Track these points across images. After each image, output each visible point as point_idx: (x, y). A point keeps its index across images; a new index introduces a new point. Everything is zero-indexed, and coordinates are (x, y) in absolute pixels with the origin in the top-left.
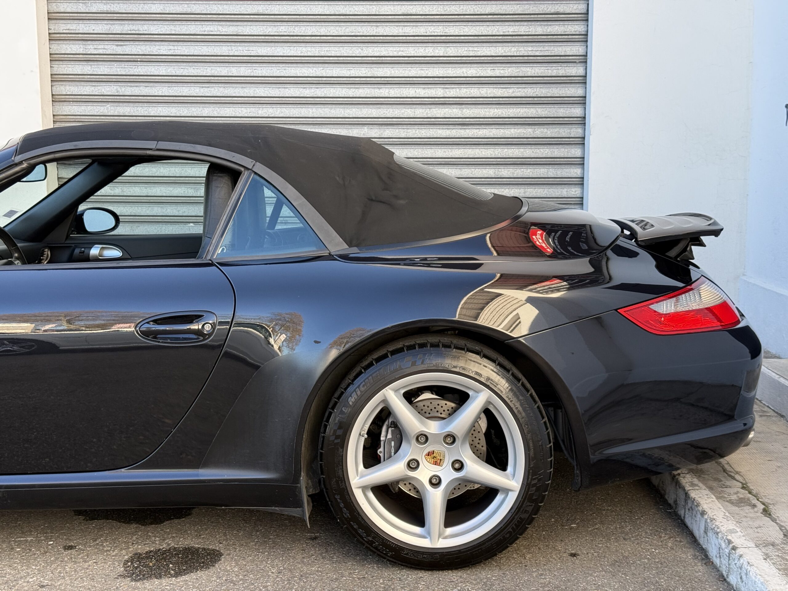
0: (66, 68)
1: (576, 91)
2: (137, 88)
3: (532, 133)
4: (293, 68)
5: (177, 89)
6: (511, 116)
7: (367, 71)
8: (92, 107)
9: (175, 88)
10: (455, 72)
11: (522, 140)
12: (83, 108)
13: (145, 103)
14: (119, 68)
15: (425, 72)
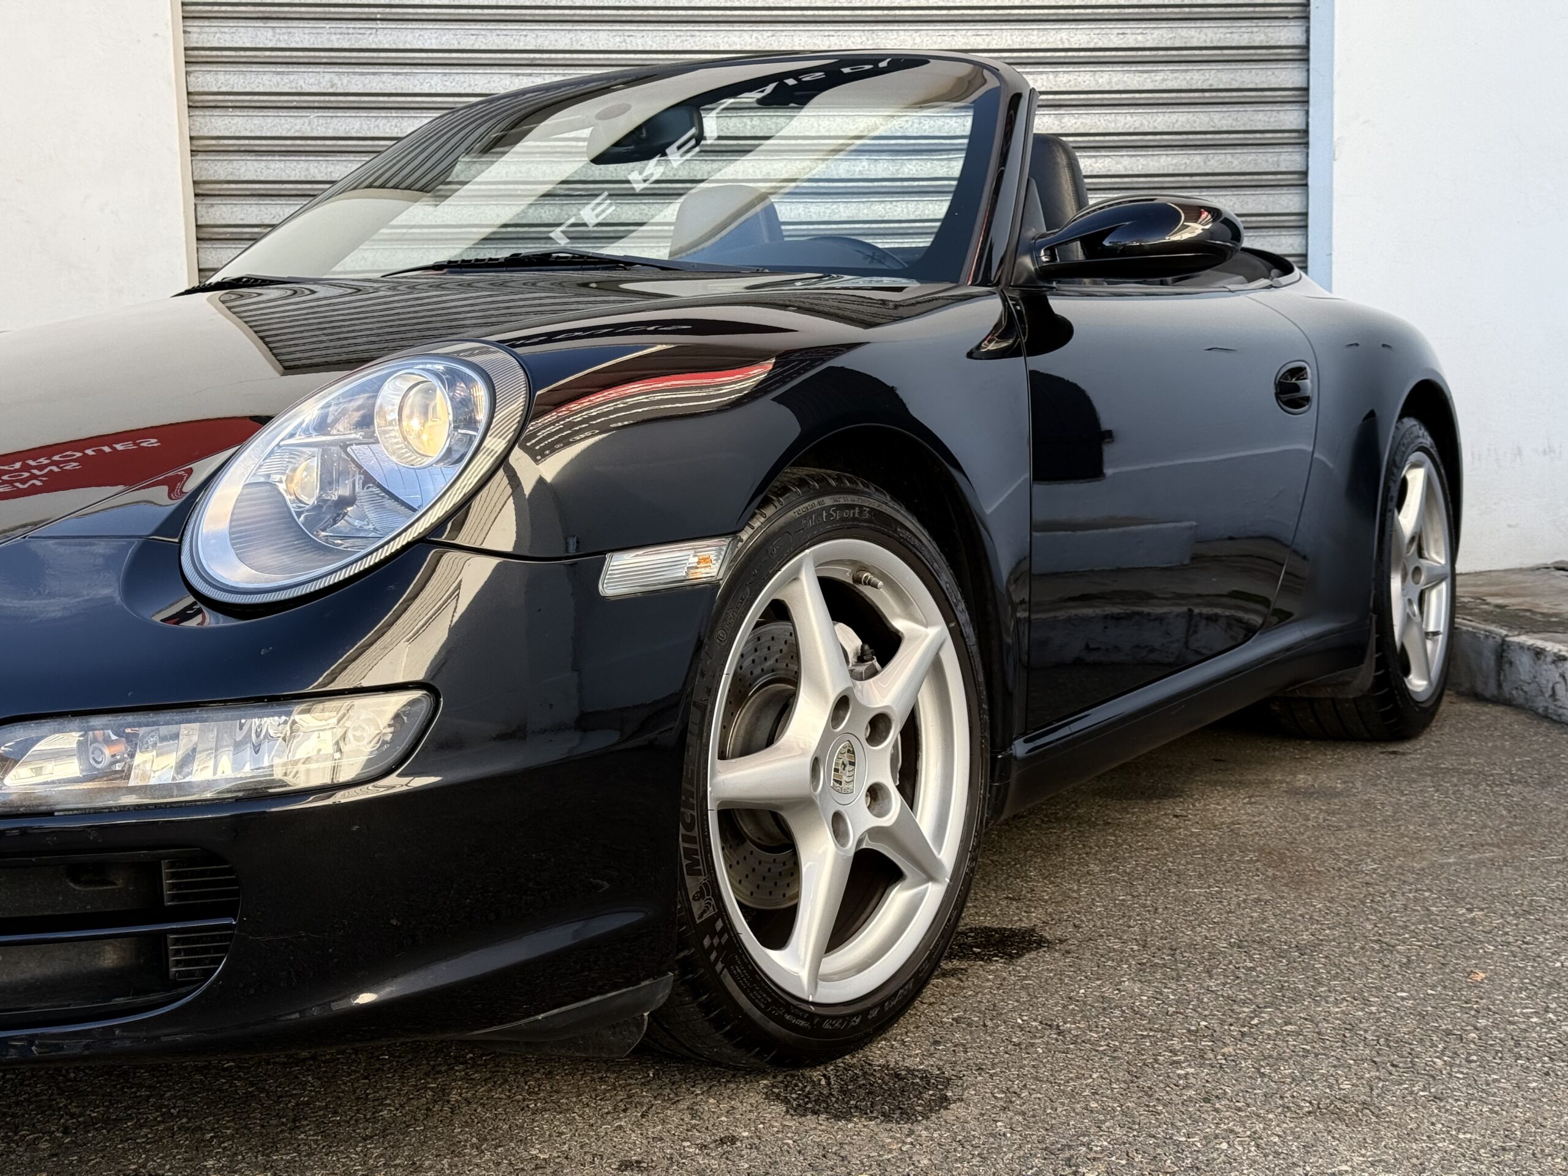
0: (218, 35)
1: (1287, 76)
2: (377, 78)
3: (1202, 164)
4: (710, 34)
5: (462, 80)
6: (1159, 129)
7: (864, 38)
8: (277, 120)
9: (457, 78)
10: (1044, 39)
11: (1181, 179)
12: (256, 121)
13: (393, 111)
14: (335, 34)
15: (984, 40)
